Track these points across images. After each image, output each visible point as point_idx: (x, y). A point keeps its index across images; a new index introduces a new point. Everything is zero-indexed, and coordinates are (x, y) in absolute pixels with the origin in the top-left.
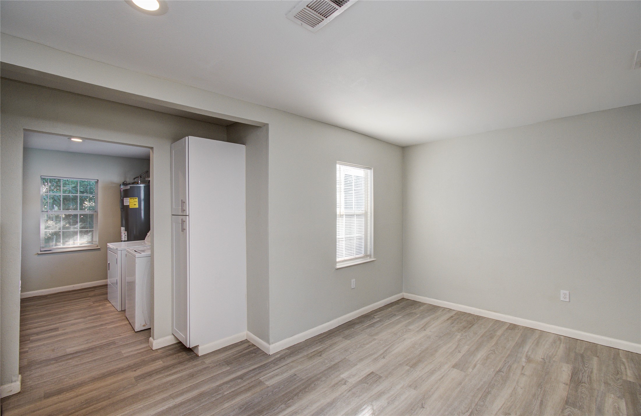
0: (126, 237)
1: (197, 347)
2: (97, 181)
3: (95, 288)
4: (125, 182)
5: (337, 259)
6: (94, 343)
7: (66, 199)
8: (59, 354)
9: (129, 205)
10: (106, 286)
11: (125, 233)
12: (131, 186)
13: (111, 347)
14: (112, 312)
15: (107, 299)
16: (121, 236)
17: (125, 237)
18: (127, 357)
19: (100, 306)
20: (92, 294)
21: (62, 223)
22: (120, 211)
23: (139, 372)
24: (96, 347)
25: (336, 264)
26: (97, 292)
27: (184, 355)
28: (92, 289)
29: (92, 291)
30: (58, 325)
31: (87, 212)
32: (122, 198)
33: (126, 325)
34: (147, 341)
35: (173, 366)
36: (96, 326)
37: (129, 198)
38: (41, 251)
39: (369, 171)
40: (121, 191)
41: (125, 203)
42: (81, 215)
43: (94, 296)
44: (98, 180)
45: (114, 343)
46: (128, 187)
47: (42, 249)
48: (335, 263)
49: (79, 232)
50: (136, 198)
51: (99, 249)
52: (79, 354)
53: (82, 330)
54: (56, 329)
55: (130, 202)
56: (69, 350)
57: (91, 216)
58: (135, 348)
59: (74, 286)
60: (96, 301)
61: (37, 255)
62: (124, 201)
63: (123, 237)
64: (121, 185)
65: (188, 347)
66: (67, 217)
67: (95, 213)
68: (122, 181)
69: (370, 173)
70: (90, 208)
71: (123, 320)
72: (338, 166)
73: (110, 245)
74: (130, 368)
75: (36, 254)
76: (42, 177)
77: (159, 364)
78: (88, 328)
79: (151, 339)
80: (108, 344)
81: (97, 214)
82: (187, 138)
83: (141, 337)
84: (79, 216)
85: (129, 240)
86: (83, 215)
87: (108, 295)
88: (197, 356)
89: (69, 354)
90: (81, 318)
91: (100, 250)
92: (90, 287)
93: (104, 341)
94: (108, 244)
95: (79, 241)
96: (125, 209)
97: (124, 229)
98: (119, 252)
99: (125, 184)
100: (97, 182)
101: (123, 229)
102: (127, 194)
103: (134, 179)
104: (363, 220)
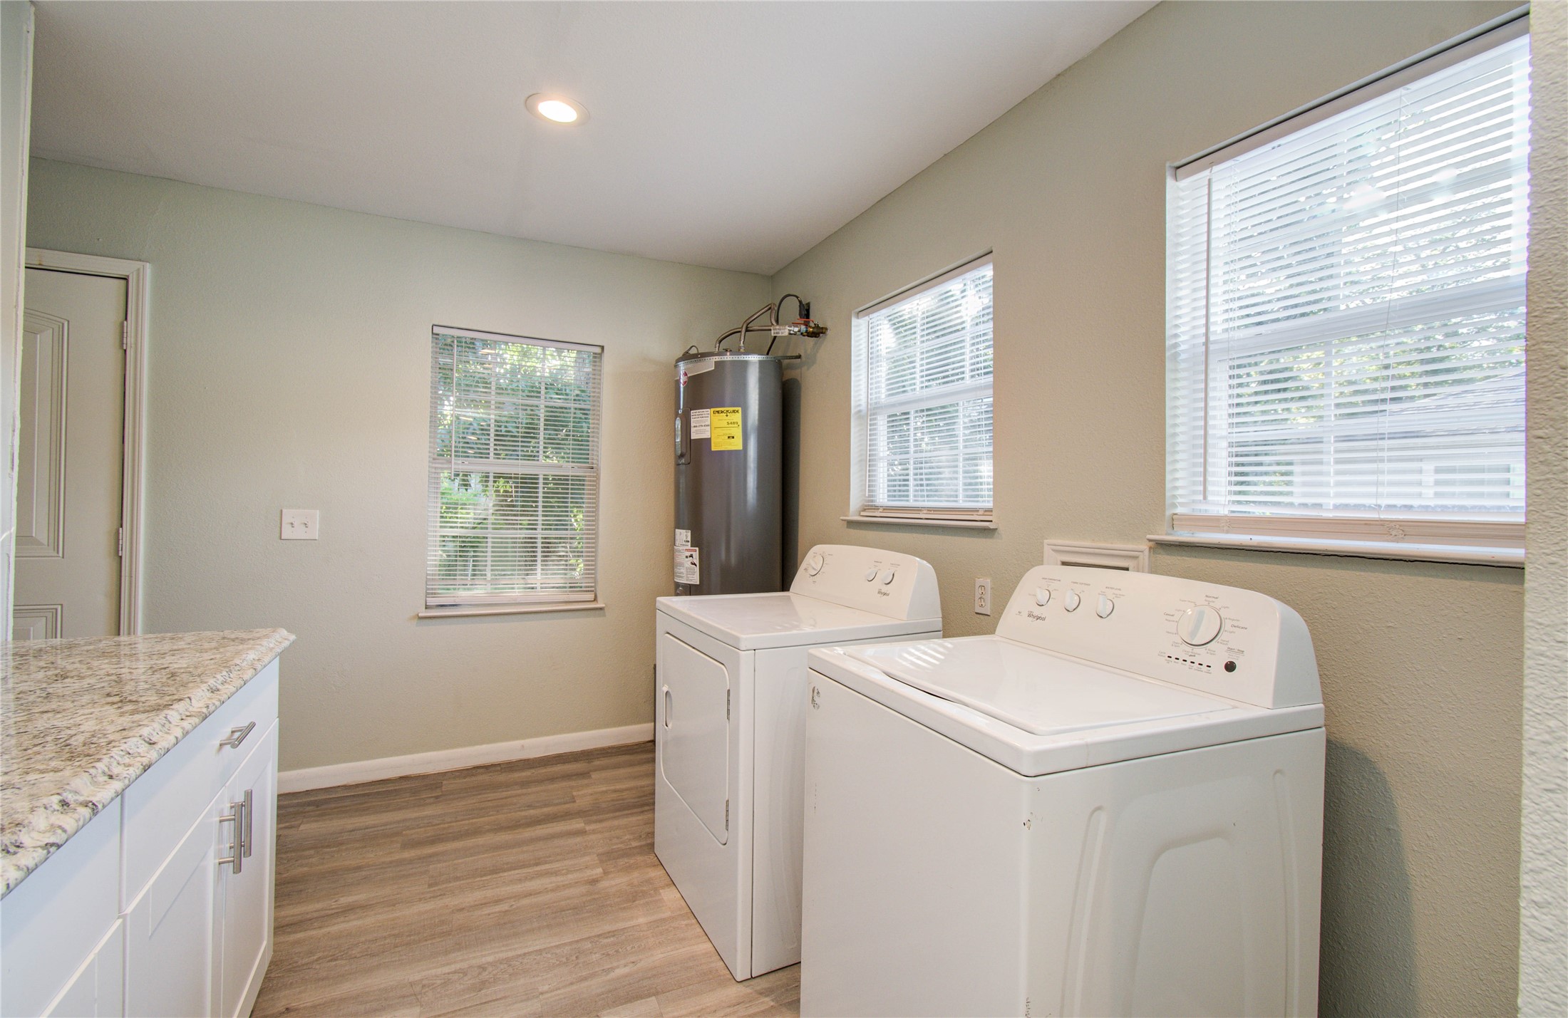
0: (697, 569)
2: (598, 350)
4: (691, 351)
9: (709, 440)
11: (691, 556)
16: (676, 564)
17: (690, 574)
22: (675, 461)
31: (566, 467)
32: (684, 411)
37: (712, 410)
38: (427, 607)
40: (680, 382)
41: (697, 432)
44: (603, 348)
46: (708, 365)
47: (432, 601)
49: (539, 542)
50: (736, 409)
51: (601, 609)
55: (714, 425)
57: (578, 483)
59: (523, 746)
61: (416, 621)
62: (692, 425)
63: (683, 570)
64: (678, 359)
67: (588, 473)
68: (681, 345)
75: (413, 618)
76: (437, 330)
81: (598, 478)
84: (541, 481)
86: (553, 478)
91: (604, 616)
92: (572, 753)
95: (539, 576)
96: (694, 455)
97: (689, 539)
100: (600, 354)
101: (684, 536)
102: (702, 393)
103: (720, 342)
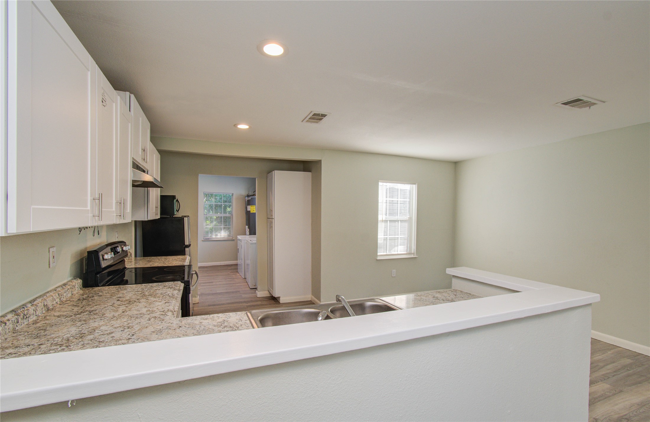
1: (280, 297)
3: (232, 265)
4: (248, 195)
5: (378, 253)
6: (230, 291)
7: (216, 206)
8: (214, 292)
9: (250, 211)
10: (237, 265)
11: (248, 230)
12: (252, 197)
13: (237, 293)
14: (239, 278)
15: (238, 272)
16: (246, 232)
17: (248, 233)
18: (244, 298)
19: (234, 274)
20: (230, 268)
21: (214, 223)
22: (245, 215)
23: (249, 304)
24: (230, 292)
25: (377, 257)
26: (233, 267)
27: (273, 302)
28: (230, 266)
29: (230, 267)
30: (212, 281)
31: (228, 215)
32: (246, 206)
33: (246, 285)
34: (255, 293)
35: (266, 305)
36: (231, 284)
37: (251, 206)
38: (204, 239)
39: (414, 186)
40: (246, 201)
42: (224, 217)
43: (231, 269)
45: (239, 292)
46: (250, 198)
47: (205, 238)
48: (377, 255)
49: (223, 229)
50: (254, 205)
51: (234, 240)
52: (222, 294)
53: (224, 284)
54: (212, 282)
55: (251, 208)
56: (218, 292)
57: (229, 218)
58: (249, 295)
60: (232, 272)
61: (202, 241)
62: (248, 209)
63: (247, 233)
64: (246, 197)
65: (274, 296)
66: (217, 218)
68: (247, 194)
69: (415, 187)
70: (229, 212)
71: (244, 283)
72: (380, 184)
73: (239, 237)
74: (245, 302)
76: (204, 193)
77: (259, 303)
78: (227, 284)
79: (257, 291)
80: (236, 292)
81: (232, 217)
82: (273, 172)
83: (253, 291)
85: (250, 235)
86: (225, 217)
87: (238, 270)
88: (280, 303)
89: (218, 293)
90: (224, 279)
93: (234, 290)
94: (238, 236)
95: (223, 234)
96: (248, 213)
98: (243, 241)
99: (248, 196)
100: (233, 195)
101: (247, 227)
102: (250, 202)
103: (254, 192)
104: (406, 225)
